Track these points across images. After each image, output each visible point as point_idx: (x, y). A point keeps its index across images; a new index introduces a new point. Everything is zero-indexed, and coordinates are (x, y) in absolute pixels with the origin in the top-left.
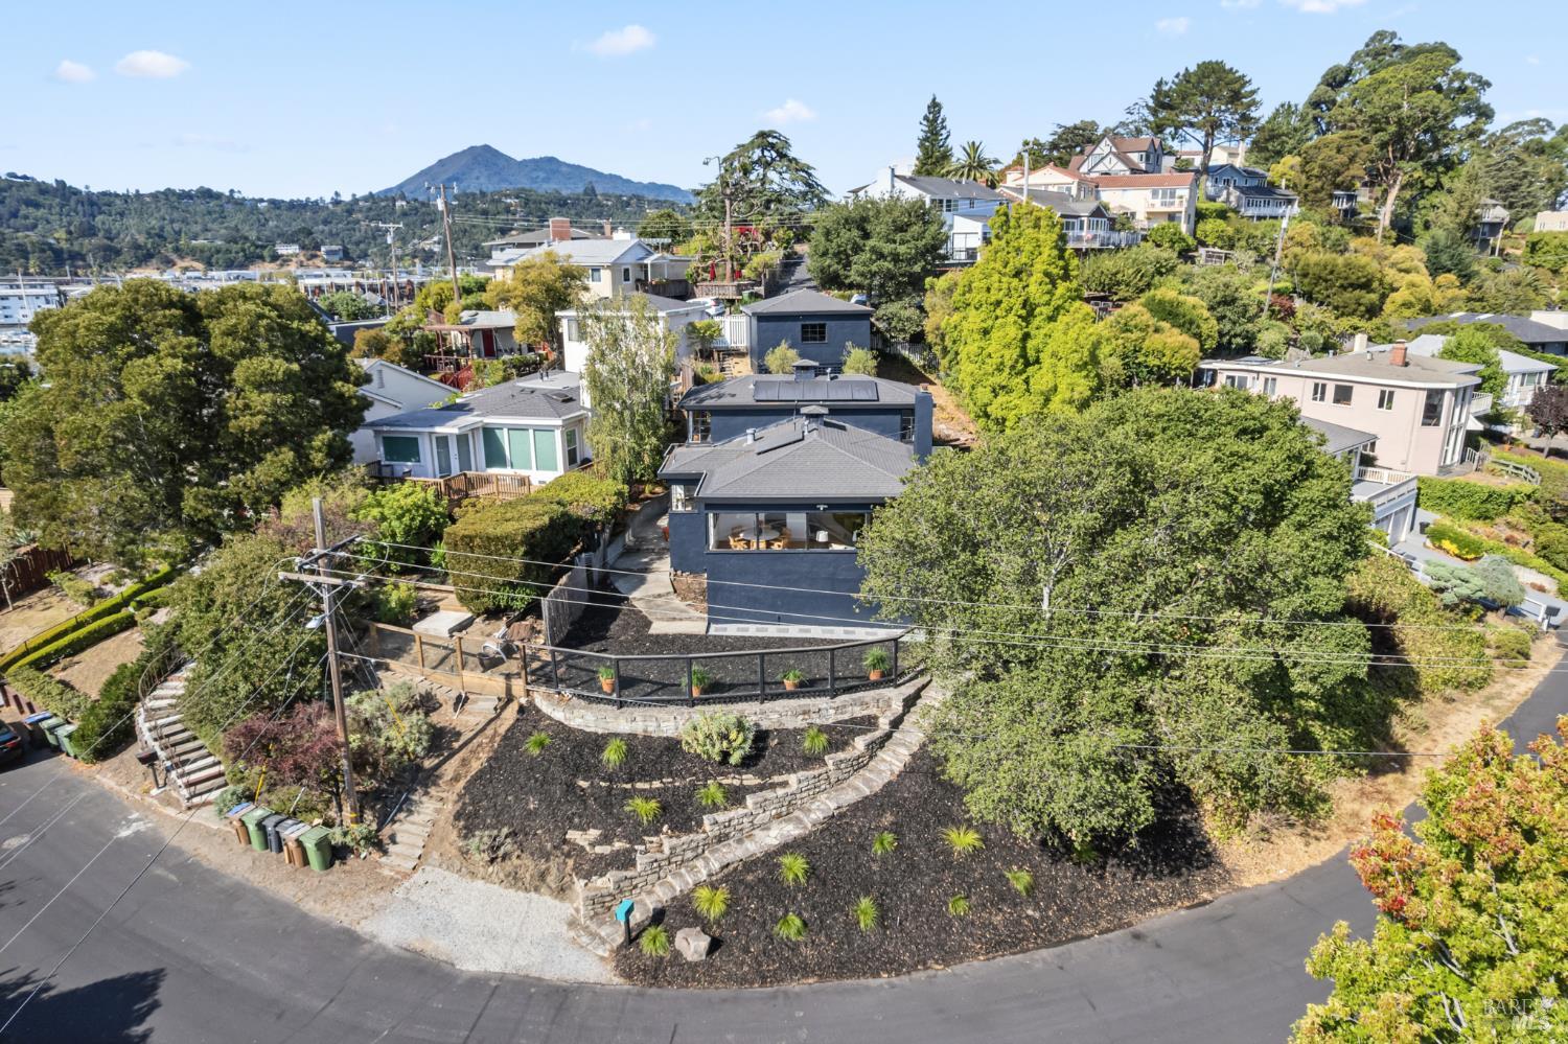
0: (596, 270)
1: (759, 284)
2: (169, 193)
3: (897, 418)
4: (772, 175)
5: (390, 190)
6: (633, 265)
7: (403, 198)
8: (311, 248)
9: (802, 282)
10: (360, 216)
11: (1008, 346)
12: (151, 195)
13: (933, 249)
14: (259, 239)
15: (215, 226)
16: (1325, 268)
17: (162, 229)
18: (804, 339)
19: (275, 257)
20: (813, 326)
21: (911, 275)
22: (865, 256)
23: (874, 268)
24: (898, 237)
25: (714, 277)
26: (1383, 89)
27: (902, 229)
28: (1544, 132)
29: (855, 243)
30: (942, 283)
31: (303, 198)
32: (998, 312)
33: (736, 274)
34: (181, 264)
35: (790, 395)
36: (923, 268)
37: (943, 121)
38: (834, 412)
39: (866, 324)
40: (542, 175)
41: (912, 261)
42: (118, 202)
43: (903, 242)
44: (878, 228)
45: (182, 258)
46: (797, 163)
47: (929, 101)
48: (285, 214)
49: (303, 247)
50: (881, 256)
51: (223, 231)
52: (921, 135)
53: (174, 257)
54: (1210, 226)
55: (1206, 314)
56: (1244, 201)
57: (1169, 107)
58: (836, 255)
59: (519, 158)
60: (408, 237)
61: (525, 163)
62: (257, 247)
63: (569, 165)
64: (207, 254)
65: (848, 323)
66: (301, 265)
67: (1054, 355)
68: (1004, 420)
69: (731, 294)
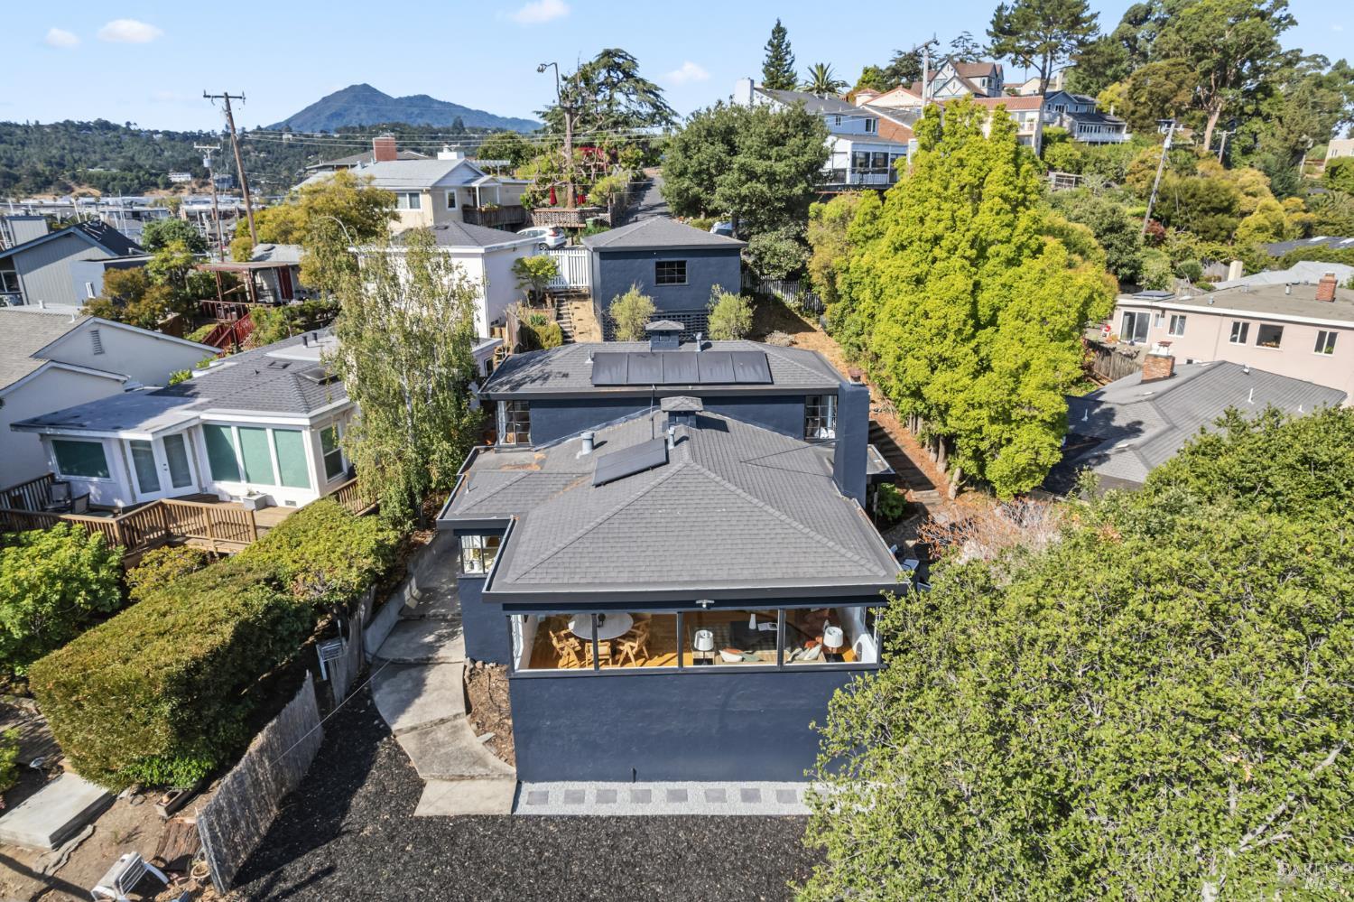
0: (414, 195)
1: (605, 210)
2: (67, 124)
3: (800, 408)
4: (619, 96)
5: (279, 124)
6: (460, 189)
7: (289, 130)
8: (202, 176)
9: (652, 207)
10: (249, 147)
11: (954, 301)
12: (51, 126)
13: (814, 167)
14: (152, 167)
15: (113, 156)
16: (1186, 191)
17: (62, 157)
18: (659, 281)
19: (168, 185)
20: (671, 264)
21: (789, 199)
22: (731, 177)
23: (744, 191)
24: (774, 152)
25: (554, 202)
26: (1208, 17)
27: (777, 141)
28: (1321, 68)
29: (720, 160)
30: (831, 209)
31: (196, 131)
32: (937, 251)
33: (579, 199)
34: (78, 190)
35: (644, 376)
36: (805, 191)
37: (788, 45)
38: (708, 400)
39: (734, 259)
40: (416, 111)
41: (791, 183)
42: (19, 132)
43: (780, 158)
44: (748, 141)
45: (80, 185)
46: (644, 83)
47: (773, 26)
48: (180, 145)
49: (195, 176)
50: (752, 176)
51: (121, 160)
52: (766, 60)
53: (72, 184)
54: (1056, 150)
55: (1095, 242)
56: (1077, 127)
57: (1011, 33)
58: (696, 174)
59: (395, 96)
60: (294, 167)
61: (400, 100)
62: (151, 175)
63: (440, 103)
64: (104, 181)
65: (713, 260)
66: (194, 192)
67: (1020, 315)
68: (948, 407)
69: (573, 221)
